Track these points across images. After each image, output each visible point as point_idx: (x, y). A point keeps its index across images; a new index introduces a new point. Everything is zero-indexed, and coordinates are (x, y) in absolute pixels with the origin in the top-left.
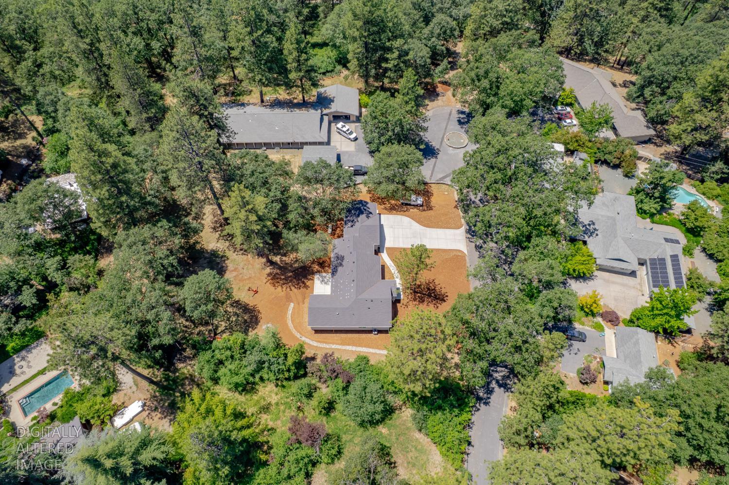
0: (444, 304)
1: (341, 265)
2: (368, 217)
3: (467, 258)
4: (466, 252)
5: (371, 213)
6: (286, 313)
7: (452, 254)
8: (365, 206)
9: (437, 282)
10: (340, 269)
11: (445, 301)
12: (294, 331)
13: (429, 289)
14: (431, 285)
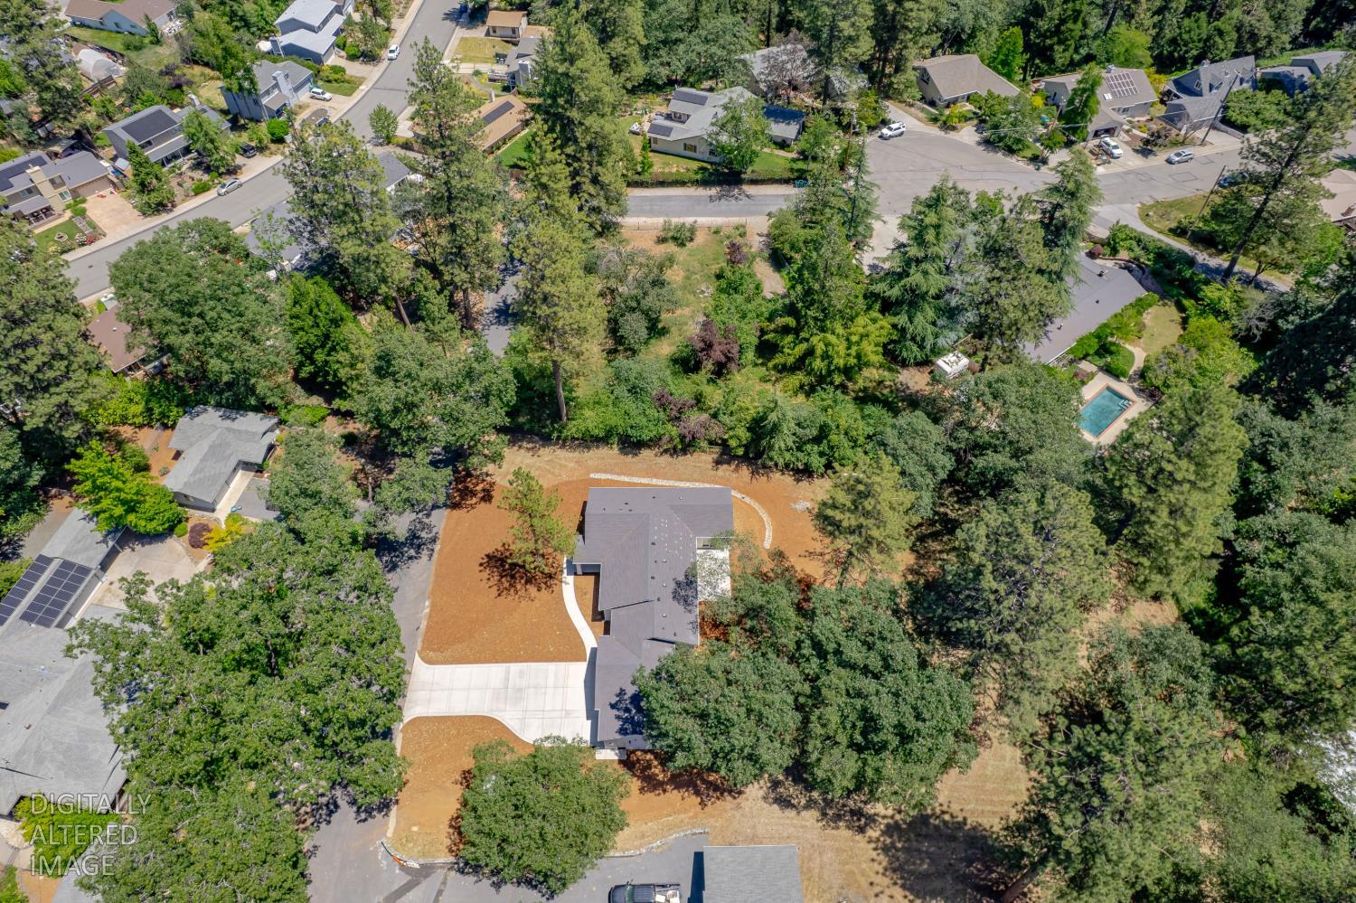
0: (490, 551)
1: (679, 584)
2: (622, 692)
3: (419, 645)
4: (417, 658)
5: (613, 706)
6: (775, 531)
7: (448, 654)
8: (626, 721)
9: (494, 591)
10: (681, 578)
11: (488, 556)
12: (756, 506)
13: (513, 577)
14: (506, 585)
